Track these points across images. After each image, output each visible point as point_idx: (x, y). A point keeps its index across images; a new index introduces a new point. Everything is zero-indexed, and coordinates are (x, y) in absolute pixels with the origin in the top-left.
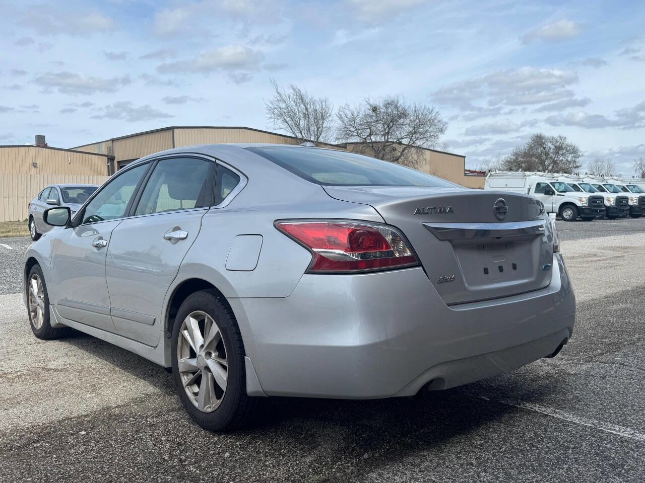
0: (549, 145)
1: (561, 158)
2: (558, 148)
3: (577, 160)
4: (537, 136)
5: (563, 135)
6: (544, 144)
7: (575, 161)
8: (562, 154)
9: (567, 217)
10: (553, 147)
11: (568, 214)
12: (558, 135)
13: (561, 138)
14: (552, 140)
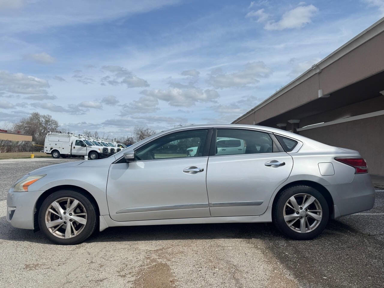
0: (43, 119)
1: (49, 127)
2: (47, 122)
3: (57, 129)
4: (35, 113)
5: (50, 115)
6: (39, 118)
7: (56, 129)
8: (49, 125)
9: (93, 158)
10: (44, 120)
11: (93, 156)
12: (47, 114)
13: (49, 116)
14: (44, 117)
